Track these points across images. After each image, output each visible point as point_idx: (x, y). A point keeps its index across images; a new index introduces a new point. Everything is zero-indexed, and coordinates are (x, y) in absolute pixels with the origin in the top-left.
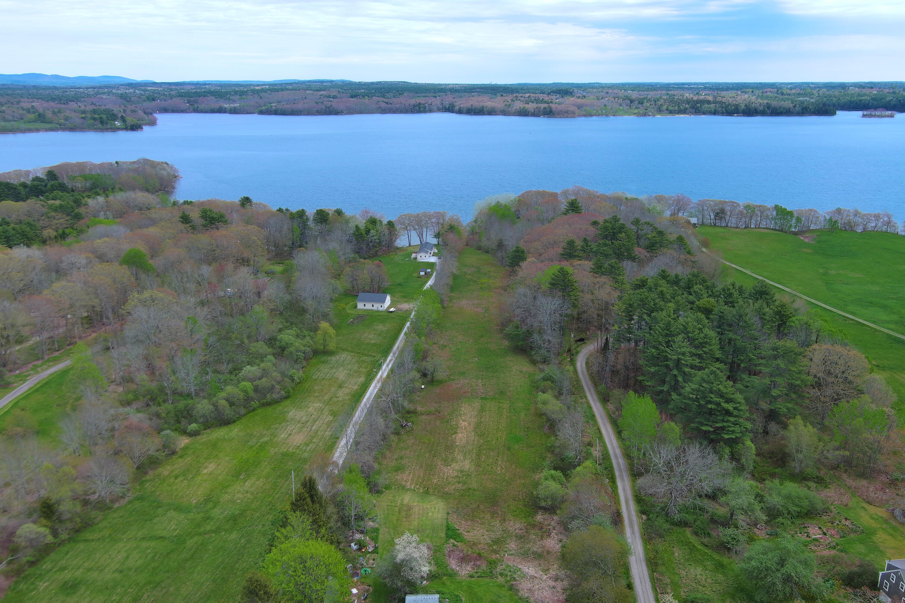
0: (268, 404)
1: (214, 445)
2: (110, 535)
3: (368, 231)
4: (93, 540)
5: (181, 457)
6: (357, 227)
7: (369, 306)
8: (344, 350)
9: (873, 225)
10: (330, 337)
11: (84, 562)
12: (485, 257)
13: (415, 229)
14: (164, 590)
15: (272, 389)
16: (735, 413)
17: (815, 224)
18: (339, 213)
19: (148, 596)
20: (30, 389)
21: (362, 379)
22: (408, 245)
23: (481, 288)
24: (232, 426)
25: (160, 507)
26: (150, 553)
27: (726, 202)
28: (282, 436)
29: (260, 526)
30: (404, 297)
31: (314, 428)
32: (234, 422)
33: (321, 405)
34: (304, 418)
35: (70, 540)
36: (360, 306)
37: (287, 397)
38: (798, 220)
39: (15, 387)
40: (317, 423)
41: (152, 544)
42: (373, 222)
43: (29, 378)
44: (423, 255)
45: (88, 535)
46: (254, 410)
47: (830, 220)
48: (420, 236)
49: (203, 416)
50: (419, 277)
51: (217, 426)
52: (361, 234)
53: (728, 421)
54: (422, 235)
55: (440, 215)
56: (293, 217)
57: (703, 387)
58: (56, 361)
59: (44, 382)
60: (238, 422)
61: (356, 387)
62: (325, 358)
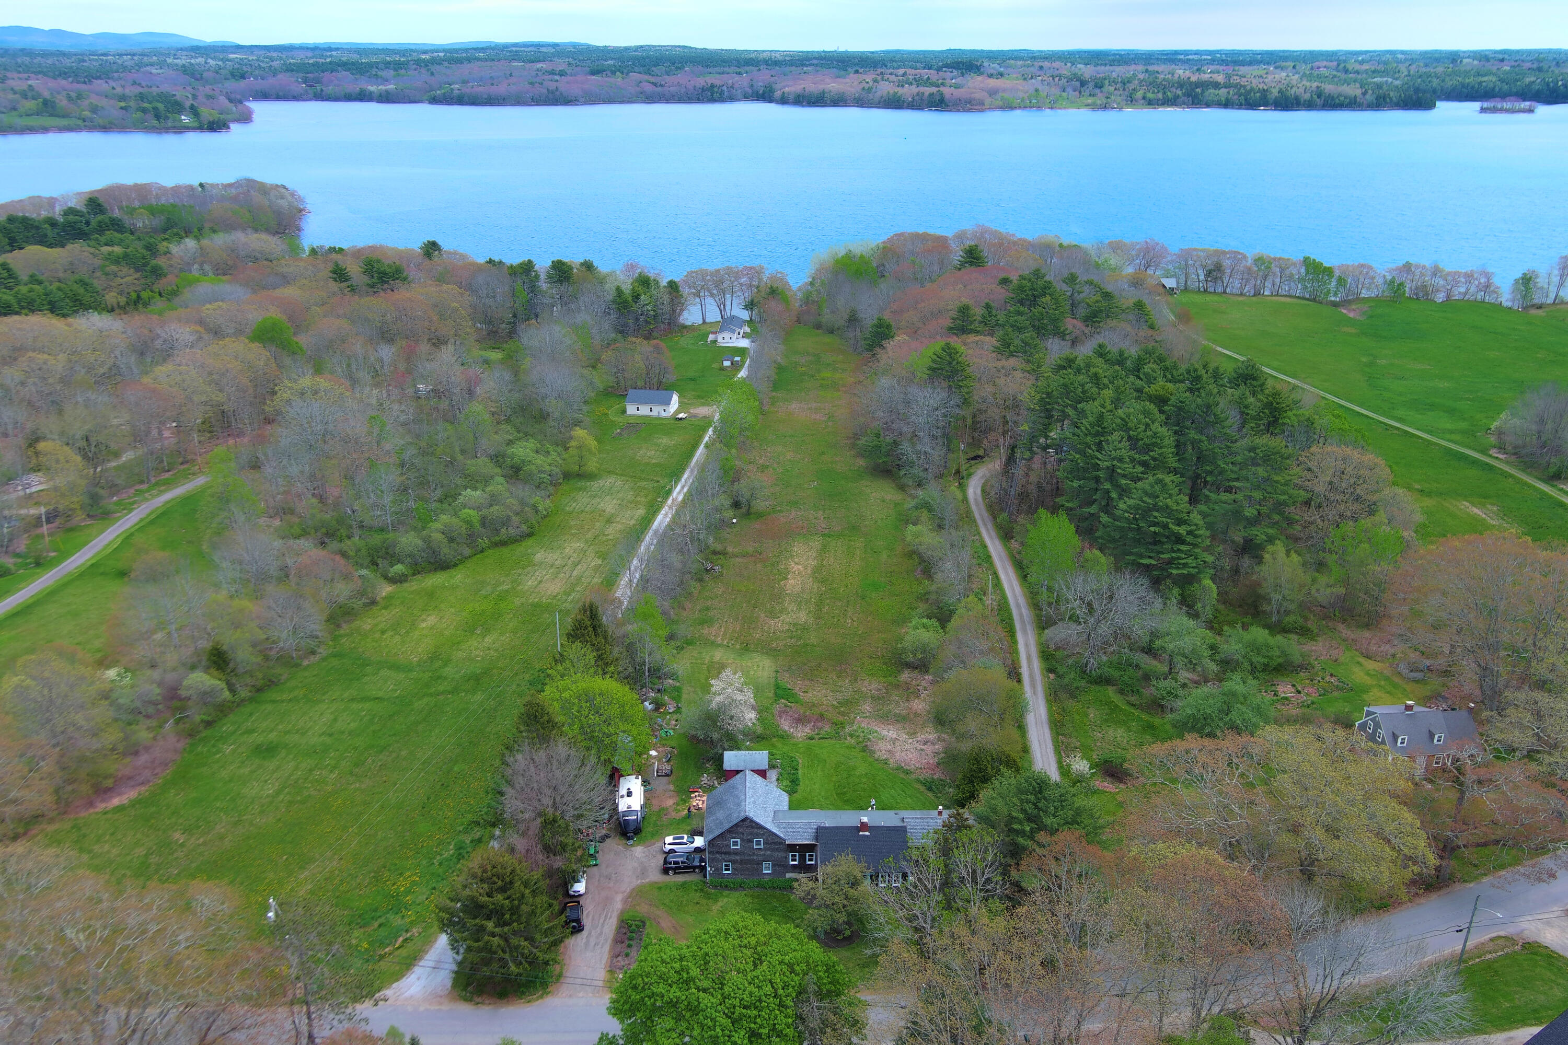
0: (502, 544)
1: (431, 594)
2: (305, 695)
3: (636, 298)
4: (283, 701)
5: (385, 608)
6: (619, 291)
7: (644, 410)
8: (610, 472)
9: (1463, 290)
10: (590, 451)
11: (277, 725)
12: (828, 339)
13: (712, 296)
14: (394, 755)
15: (506, 522)
16: (1189, 539)
17: (1368, 289)
18: (588, 266)
19: (374, 761)
20: (141, 520)
21: (641, 512)
22: (701, 322)
23: (822, 386)
24: (453, 572)
25: (368, 665)
26: (365, 715)
27: (1224, 253)
28: (530, 583)
29: (514, 687)
30: (699, 397)
31: (575, 573)
32: (456, 565)
33: (582, 545)
34: (559, 562)
35: (251, 700)
36: (631, 410)
37: (530, 535)
38: (1341, 281)
39: (119, 519)
40: (579, 567)
41: (367, 705)
42: (645, 282)
43: (135, 506)
44: (727, 335)
45: (272, 695)
46: (482, 551)
47: (1392, 282)
48: (722, 307)
49: (410, 555)
50: (723, 369)
51: (430, 571)
52: (626, 301)
53: (1179, 550)
54: (724, 306)
55: (754, 272)
56: (515, 273)
57: (1143, 502)
58: (169, 485)
59: (159, 512)
60: (460, 567)
61: (632, 522)
62: (581, 483)
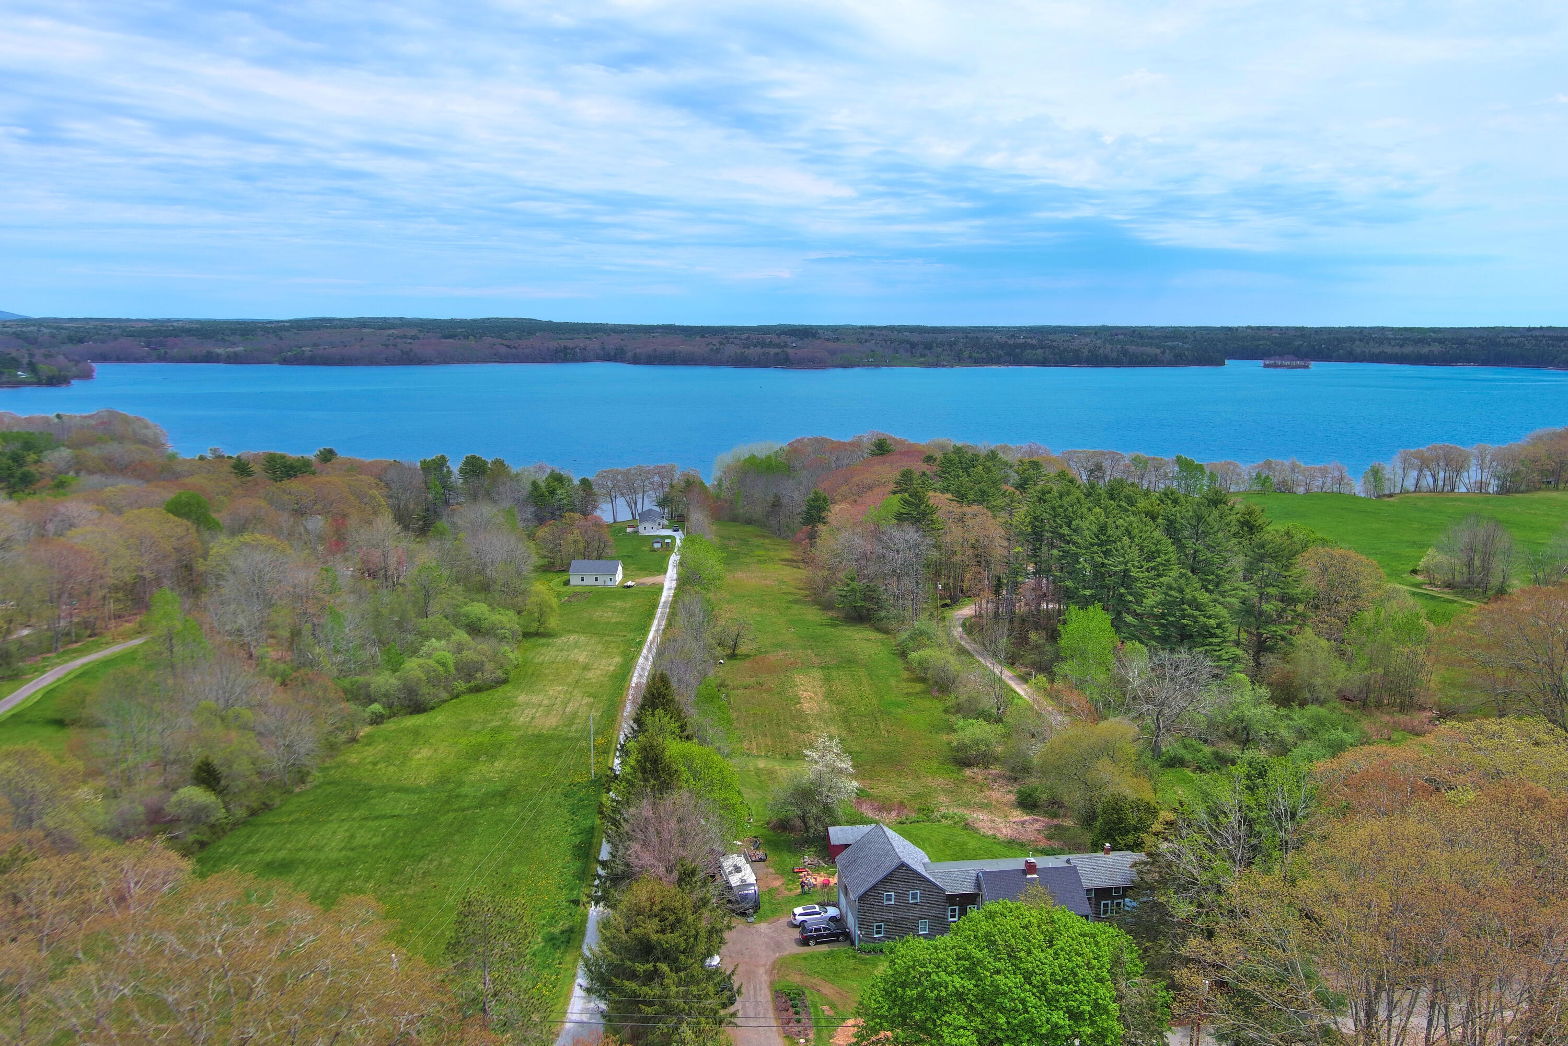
0: (477, 690)
1: (416, 733)
2: (308, 818)
3: (553, 492)
4: (283, 823)
5: (369, 744)
6: (535, 484)
7: (590, 580)
8: (569, 631)
9: (1320, 483)
10: (550, 607)
11: (285, 844)
12: (749, 528)
13: (622, 495)
14: (435, 863)
15: (479, 667)
17: (1237, 484)
18: (499, 464)
19: (413, 870)
20: (59, 680)
21: (617, 660)
22: (612, 521)
23: (759, 560)
24: (432, 714)
25: (370, 790)
26: (386, 831)
27: (1103, 454)
28: (521, 719)
29: (548, 799)
30: (641, 569)
31: (568, 710)
32: (432, 708)
33: (565, 688)
34: (546, 702)
35: (245, 823)
36: (575, 580)
37: (505, 682)
38: (1212, 477)
39: (31, 680)
40: (570, 704)
41: (384, 822)
42: (558, 479)
43: (48, 669)
44: (648, 525)
45: (269, 818)
46: (457, 696)
47: (1258, 476)
48: (632, 504)
49: (386, 695)
50: (654, 550)
51: (406, 714)
52: (542, 495)
54: (636, 504)
55: (663, 472)
56: (428, 468)
57: (1171, 596)
58: (80, 652)
59: (78, 672)
60: (438, 710)
61: (612, 668)
62: (543, 641)
